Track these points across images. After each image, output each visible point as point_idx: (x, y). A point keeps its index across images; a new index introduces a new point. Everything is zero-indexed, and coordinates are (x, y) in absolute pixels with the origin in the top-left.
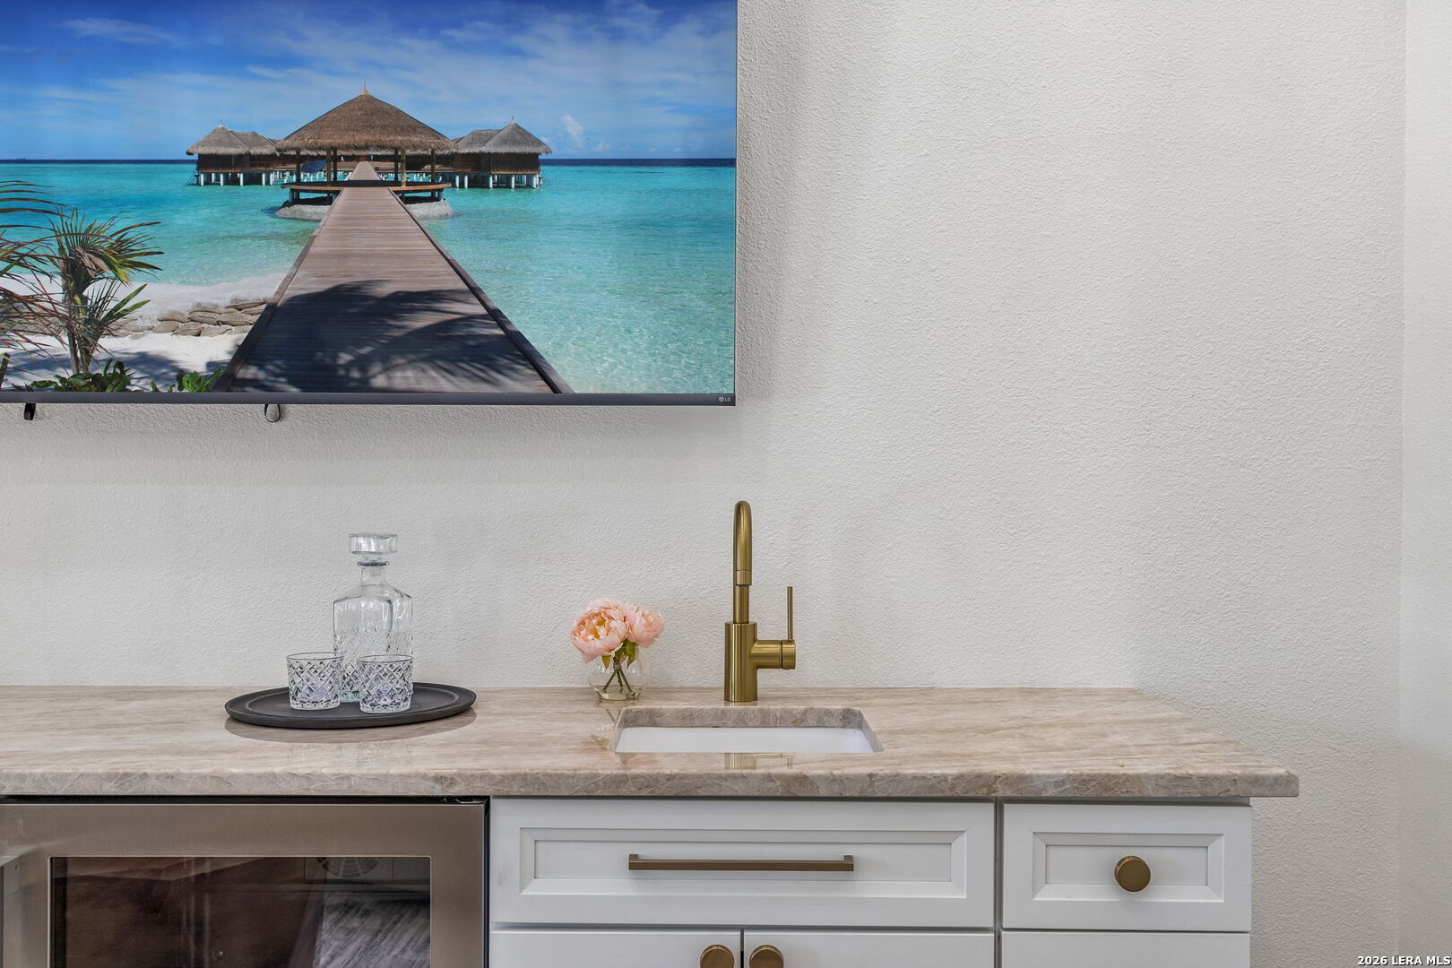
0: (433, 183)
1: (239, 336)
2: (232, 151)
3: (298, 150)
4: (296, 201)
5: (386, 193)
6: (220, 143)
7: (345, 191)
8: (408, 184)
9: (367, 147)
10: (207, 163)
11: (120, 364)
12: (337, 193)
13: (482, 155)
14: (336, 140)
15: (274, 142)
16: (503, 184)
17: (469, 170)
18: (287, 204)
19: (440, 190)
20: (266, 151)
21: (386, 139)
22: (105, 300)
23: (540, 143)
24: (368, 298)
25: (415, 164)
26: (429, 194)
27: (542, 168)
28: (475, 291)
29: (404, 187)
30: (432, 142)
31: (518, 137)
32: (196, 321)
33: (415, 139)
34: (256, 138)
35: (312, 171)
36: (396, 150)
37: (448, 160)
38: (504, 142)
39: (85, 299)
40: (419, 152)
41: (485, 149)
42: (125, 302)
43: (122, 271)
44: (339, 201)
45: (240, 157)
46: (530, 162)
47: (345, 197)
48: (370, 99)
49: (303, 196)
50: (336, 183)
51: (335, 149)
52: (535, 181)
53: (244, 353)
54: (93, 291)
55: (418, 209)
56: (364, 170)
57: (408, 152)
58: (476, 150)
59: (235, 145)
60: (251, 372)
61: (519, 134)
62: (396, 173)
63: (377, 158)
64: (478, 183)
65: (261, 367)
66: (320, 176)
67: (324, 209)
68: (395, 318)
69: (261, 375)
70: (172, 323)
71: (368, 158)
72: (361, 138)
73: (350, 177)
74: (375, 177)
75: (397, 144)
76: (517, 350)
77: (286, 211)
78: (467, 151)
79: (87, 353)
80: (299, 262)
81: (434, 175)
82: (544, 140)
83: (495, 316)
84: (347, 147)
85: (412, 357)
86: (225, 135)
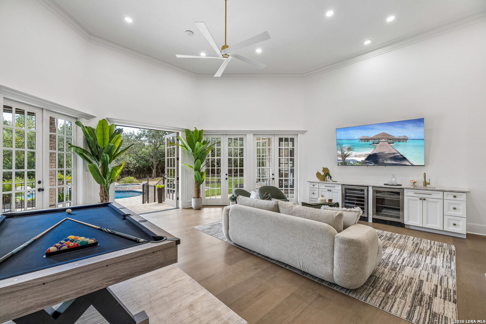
1: (366, 158)
3: (374, 138)
5: (386, 142)
6: (363, 137)
10: (361, 139)
11: (349, 160)
14: (379, 137)
15: (371, 137)
17: (398, 140)
20: (369, 138)
21: (387, 137)
22: (347, 154)
24: (384, 153)
25: (390, 139)
28: (399, 153)
29: (389, 142)
30: (392, 137)
32: (360, 156)
33: (390, 137)
34: (368, 137)
35: (376, 140)
37: (395, 139)
38: (403, 137)
39: (344, 154)
42: (350, 154)
43: (349, 151)
44: (380, 144)
45: (366, 139)
46: (407, 139)
48: (384, 133)
49: (375, 143)
50: (379, 141)
52: (407, 141)
55: (391, 144)
56: (383, 140)
58: (399, 138)
60: (367, 162)
61: (405, 136)
62: (388, 140)
63: (385, 139)
64: (399, 142)
65: (369, 161)
67: (378, 144)
68: (387, 156)
69: (369, 162)
70: (356, 156)
72: (384, 137)
73: (381, 141)
74: (385, 141)
76: (404, 159)
77: (372, 145)
79: (344, 160)
80: (374, 150)
81: (393, 141)
82: (408, 137)
84: (381, 138)
85: (390, 160)
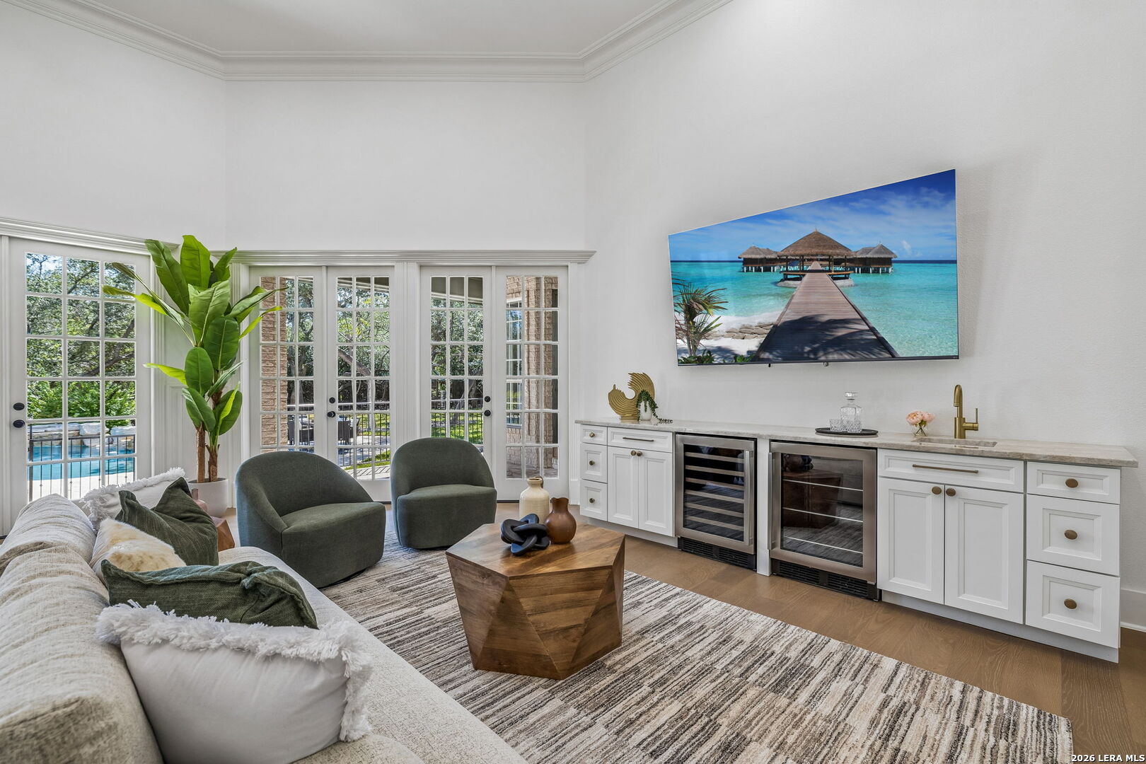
0: (846, 271)
1: (761, 339)
2: (758, 257)
3: (787, 256)
4: (786, 279)
5: (825, 275)
6: (753, 253)
7: (807, 274)
8: (835, 271)
9: (817, 255)
10: (747, 262)
11: (709, 352)
12: (804, 275)
13: (866, 258)
14: (803, 252)
15: (777, 253)
16: (876, 271)
17: (861, 265)
18: (782, 280)
19: (849, 274)
20: (773, 256)
21: (825, 251)
22: (703, 323)
23: (892, 253)
24: (817, 322)
25: (838, 262)
26: (844, 276)
27: (893, 264)
28: (864, 319)
29: (833, 273)
30: (845, 252)
31: (883, 250)
32: (743, 332)
33: (838, 251)
34: (769, 251)
35: (793, 266)
36: (830, 256)
37: (851, 261)
38: (877, 252)
39: (694, 323)
40: (840, 257)
41: (868, 256)
42: (711, 324)
43: (711, 310)
44: (805, 279)
45: (761, 259)
46: (887, 262)
47: (808, 276)
48: (818, 233)
49: (789, 277)
50: (803, 271)
51: (803, 256)
52: (890, 270)
53: (764, 347)
54: (698, 319)
55: (839, 283)
56: (816, 265)
57: (835, 257)
58: (865, 256)
59: (760, 254)
60: (766, 355)
61: (883, 249)
62: (829, 266)
63: (822, 260)
64: (865, 271)
65: (771, 353)
66: (796, 268)
67: (798, 282)
68: (829, 331)
69: (771, 357)
70: (731, 333)
71: (817, 260)
72: (815, 251)
73: (810, 268)
74: (821, 268)
75: (830, 253)
76: (882, 344)
77: (782, 283)
78: (860, 257)
79: (695, 347)
80: (787, 307)
81: (846, 267)
82: (894, 252)
83: (872, 330)
84: (808, 255)
85: (836, 348)
86: (755, 250)
